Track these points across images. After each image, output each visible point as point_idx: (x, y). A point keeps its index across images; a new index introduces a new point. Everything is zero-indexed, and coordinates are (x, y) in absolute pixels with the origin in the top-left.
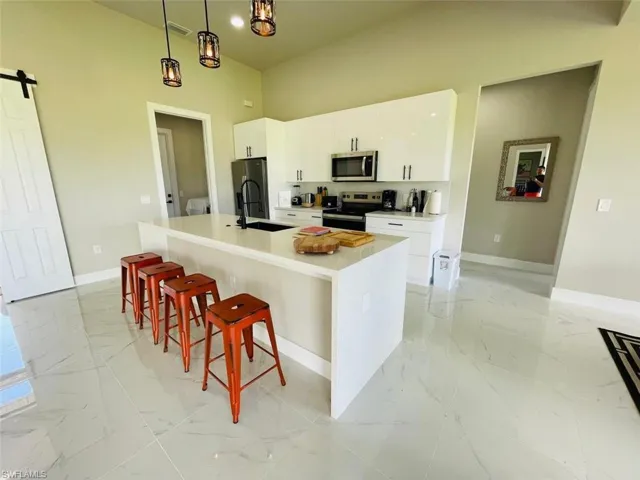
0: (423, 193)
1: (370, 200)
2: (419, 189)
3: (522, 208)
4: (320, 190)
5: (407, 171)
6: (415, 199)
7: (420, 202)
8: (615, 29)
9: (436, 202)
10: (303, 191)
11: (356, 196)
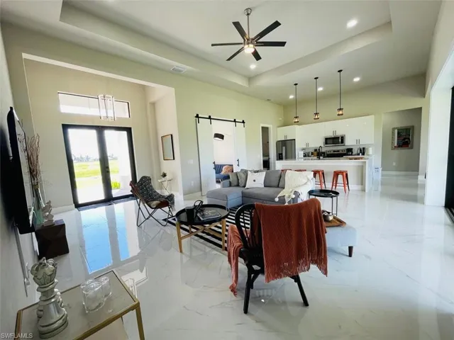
0: (364, 148)
1: (341, 152)
2: (362, 147)
3: (404, 151)
4: (316, 150)
5: (358, 141)
6: (361, 150)
7: (363, 151)
8: (424, 99)
9: (370, 151)
10: (307, 151)
11: (334, 151)
